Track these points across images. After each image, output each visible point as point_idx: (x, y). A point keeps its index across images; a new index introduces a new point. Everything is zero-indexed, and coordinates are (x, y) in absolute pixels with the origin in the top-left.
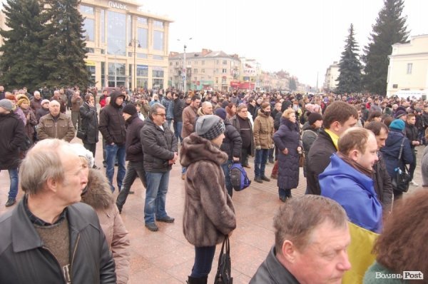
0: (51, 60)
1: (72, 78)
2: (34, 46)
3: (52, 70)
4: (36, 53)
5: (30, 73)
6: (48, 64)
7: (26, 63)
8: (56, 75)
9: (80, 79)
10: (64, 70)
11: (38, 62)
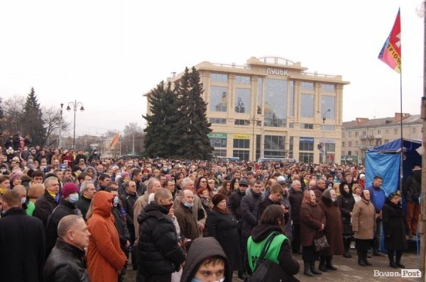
0: (178, 139)
1: (193, 153)
2: (168, 128)
3: (179, 147)
4: (168, 134)
5: (164, 149)
6: (176, 142)
7: (161, 141)
8: (180, 151)
9: (199, 154)
10: (187, 147)
11: (169, 141)
